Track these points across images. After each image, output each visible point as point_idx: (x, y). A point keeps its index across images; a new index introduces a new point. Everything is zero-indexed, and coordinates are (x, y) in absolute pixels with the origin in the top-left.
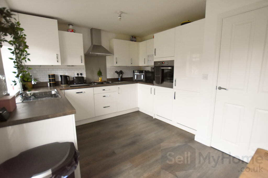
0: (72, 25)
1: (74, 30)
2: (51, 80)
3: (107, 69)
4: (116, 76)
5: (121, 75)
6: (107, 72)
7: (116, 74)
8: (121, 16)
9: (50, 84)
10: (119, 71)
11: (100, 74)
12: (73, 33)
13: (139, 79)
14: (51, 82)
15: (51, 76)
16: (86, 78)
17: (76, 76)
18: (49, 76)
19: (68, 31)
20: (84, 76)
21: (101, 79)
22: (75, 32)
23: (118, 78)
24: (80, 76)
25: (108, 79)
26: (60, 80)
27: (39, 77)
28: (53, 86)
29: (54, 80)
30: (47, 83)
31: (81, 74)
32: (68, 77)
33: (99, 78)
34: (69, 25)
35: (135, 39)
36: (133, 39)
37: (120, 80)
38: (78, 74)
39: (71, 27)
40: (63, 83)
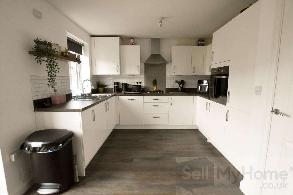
0: (133, 39)
1: (133, 43)
2: (115, 87)
3: (167, 78)
4: (177, 86)
5: (182, 85)
6: (167, 82)
7: (177, 83)
8: (162, 22)
9: (115, 90)
10: (179, 80)
11: (155, 83)
12: (132, 46)
13: (203, 91)
14: (115, 89)
15: (115, 84)
16: (145, 86)
17: (136, 84)
18: (114, 83)
19: (129, 45)
20: (143, 84)
21: (156, 88)
22: (134, 45)
23: (178, 89)
24: (139, 84)
25: (166, 89)
26: (122, 87)
27: (109, 84)
28: (116, 92)
29: (118, 87)
30: (112, 89)
31: (140, 83)
32: (128, 85)
33: (154, 87)
34: (130, 39)
35: (203, 43)
36: (200, 43)
37: (180, 91)
38: (137, 83)
39: (132, 41)
40: (124, 90)
